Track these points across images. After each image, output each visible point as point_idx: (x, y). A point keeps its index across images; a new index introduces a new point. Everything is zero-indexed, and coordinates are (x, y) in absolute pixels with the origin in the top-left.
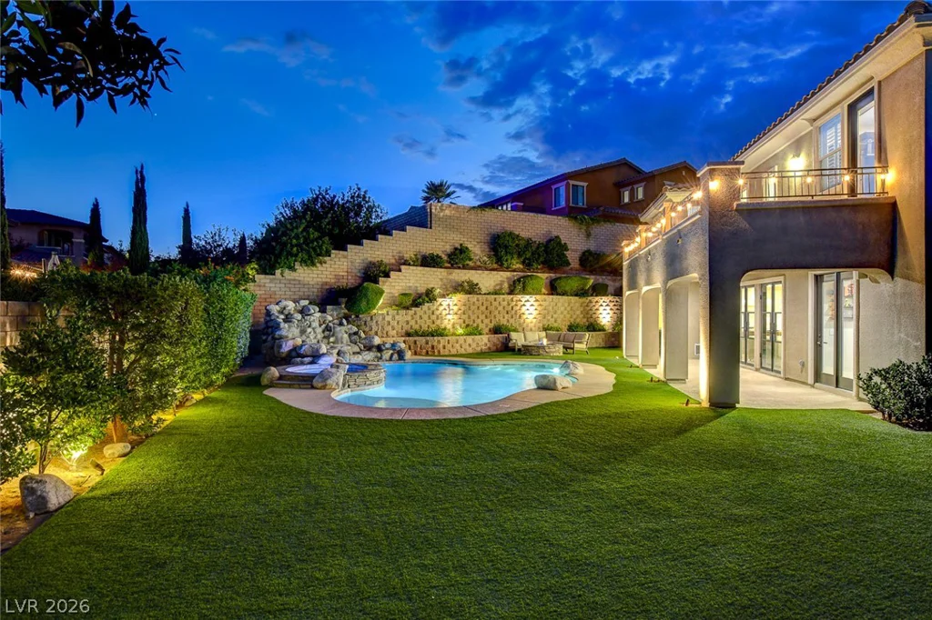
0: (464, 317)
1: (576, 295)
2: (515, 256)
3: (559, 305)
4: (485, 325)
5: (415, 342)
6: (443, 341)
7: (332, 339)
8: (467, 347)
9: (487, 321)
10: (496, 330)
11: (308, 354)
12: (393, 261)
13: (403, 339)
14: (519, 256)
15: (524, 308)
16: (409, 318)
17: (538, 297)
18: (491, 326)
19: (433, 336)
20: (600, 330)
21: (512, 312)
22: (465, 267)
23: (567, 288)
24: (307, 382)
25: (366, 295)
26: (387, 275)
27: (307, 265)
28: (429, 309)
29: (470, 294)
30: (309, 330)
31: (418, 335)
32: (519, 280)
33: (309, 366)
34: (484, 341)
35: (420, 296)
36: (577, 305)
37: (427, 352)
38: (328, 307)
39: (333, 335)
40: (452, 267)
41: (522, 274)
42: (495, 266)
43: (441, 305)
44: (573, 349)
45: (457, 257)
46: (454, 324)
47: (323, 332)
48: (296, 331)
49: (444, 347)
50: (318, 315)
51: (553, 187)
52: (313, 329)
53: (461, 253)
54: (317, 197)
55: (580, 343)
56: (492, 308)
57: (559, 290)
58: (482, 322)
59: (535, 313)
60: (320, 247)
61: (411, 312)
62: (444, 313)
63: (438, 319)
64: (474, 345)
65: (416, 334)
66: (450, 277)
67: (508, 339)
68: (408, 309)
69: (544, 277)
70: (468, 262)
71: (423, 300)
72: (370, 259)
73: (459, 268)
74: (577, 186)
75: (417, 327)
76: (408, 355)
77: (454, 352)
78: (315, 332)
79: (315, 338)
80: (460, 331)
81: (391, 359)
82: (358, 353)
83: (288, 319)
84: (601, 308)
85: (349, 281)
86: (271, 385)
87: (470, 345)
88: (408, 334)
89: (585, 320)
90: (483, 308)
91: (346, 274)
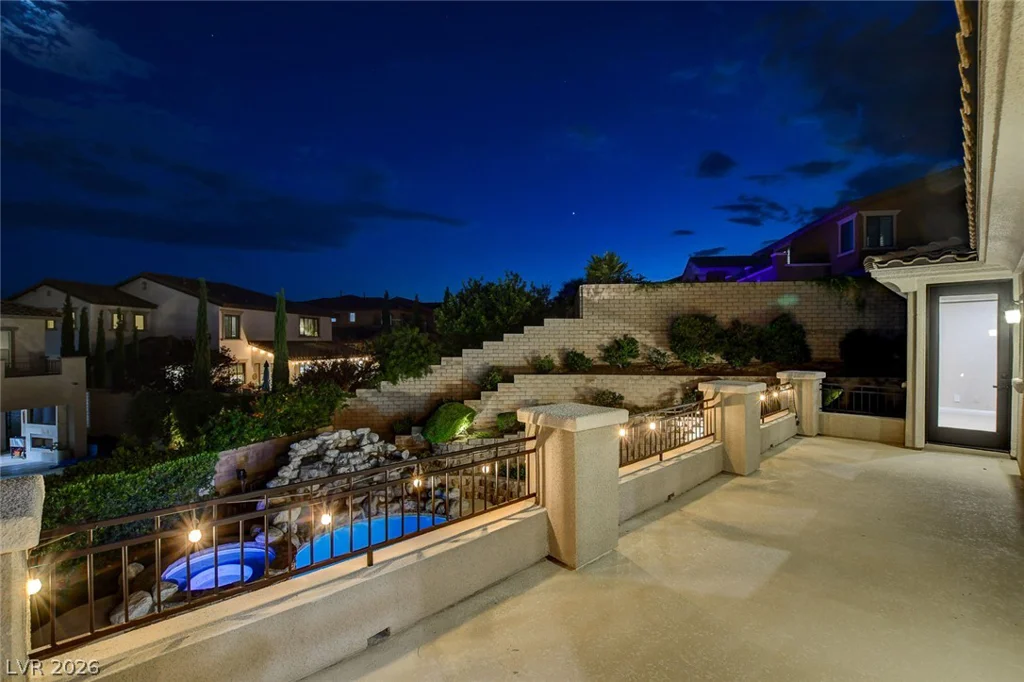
12: (525, 363)
26: (494, 388)
50: (374, 446)
51: (840, 223)
53: (622, 349)
72: (491, 364)
74: (878, 217)
85: (465, 390)
91: (460, 383)
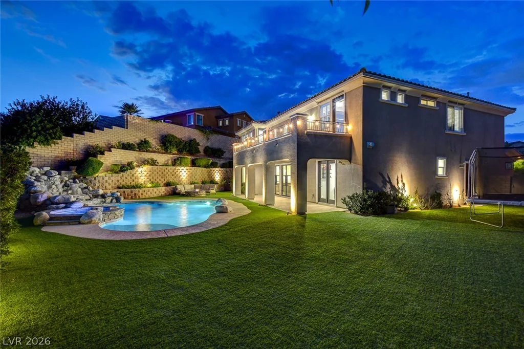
0: (151, 178)
1: (205, 167)
2: (175, 147)
3: (198, 171)
4: (162, 182)
5: (124, 192)
6: (141, 191)
7: (70, 192)
8: (154, 194)
9: (162, 180)
10: (168, 184)
11: (61, 201)
12: (105, 146)
13: (117, 190)
14: (177, 147)
15: (181, 173)
16: (119, 179)
17: (188, 168)
18: (165, 182)
19: (135, 188)
20: (216, 184)
21: (174, 174)
22: (147, 151)
23: (201, 164)
24: (75, 220)
25: (91, 165)
26: (102, 153)
27: (44, 145)
28: (131, 173)
29: (152, 165)
30: (54, 186)
31: (125, 188)
32: (178, 159)
33: (64, 210)
34: (163, 190)
35: (123, 166)
36: (206, 172)
37: (132, 197)
38: (62, 172)
39: (70, 189)
40: (140, 151)
41: (178, 156)
42: (164, 151)
43: (137, 171)
44: (210, 192)
45: (143, 146)
46: (144, 182)
47: (63, 187)
48: (45, 188)
49: (142, 194)
50: (58, 176)
51: (187, 115)
52: (56, 186)
53: (145, 143)
54: (46, 101)
55: (213, 189)
56: (165, 173)
57: (197, 165)
58: (160, 180)
59: (186, 175)
60: (55, 134)
61: (120, 175)
62: (139, 175)
63: (136, 179)
64: (158, 192)
65: (124, 187)
66: (140, 156)
67: (176, 189)
68: (117, 173)
69: (189, 158)
70: (149, 149)
71: (127, 168)
72: (89, 144)
73: (144, 151)
74: (199, 116)
75: (123, 183)
76: (122, 199)
77: (147, 196)
78: (57, 188)
79: (58, 191)
80: (149, 185)
81: (111, 202)
82: (89, 200)
83: (38, 179)
84: (216, 173)
85: (76, 156)
86: (44, 224)
87: (155, 192)
88: (119, 188)
89: (209, 179)
90: (161, 173)
91: (72, 151)
